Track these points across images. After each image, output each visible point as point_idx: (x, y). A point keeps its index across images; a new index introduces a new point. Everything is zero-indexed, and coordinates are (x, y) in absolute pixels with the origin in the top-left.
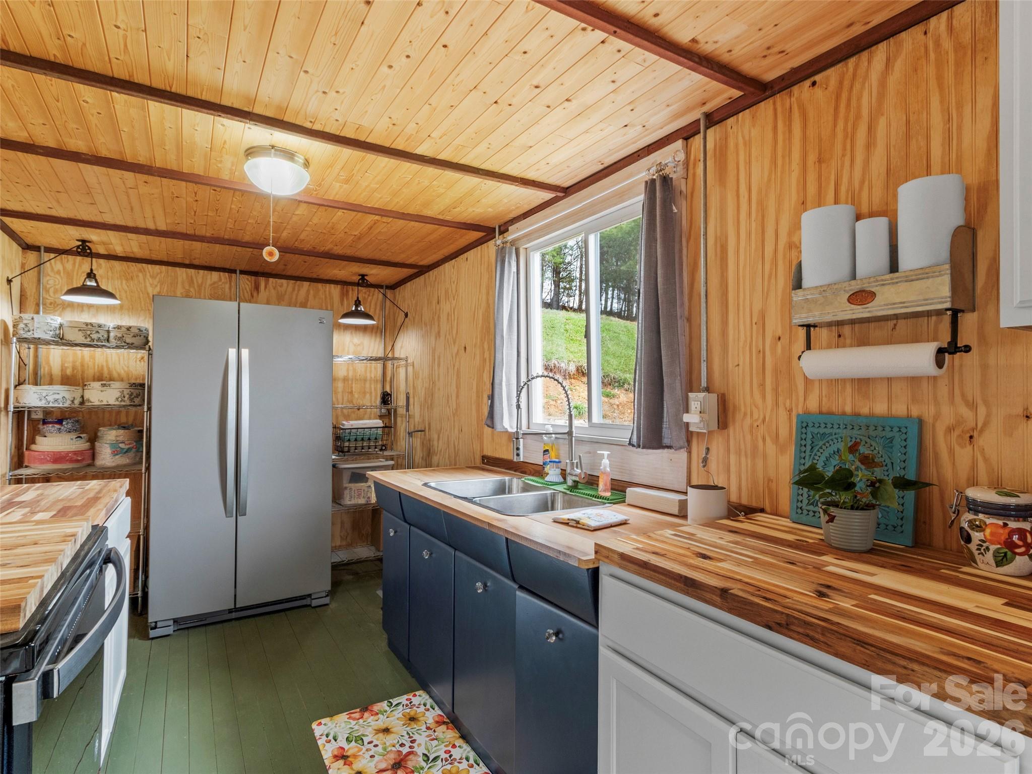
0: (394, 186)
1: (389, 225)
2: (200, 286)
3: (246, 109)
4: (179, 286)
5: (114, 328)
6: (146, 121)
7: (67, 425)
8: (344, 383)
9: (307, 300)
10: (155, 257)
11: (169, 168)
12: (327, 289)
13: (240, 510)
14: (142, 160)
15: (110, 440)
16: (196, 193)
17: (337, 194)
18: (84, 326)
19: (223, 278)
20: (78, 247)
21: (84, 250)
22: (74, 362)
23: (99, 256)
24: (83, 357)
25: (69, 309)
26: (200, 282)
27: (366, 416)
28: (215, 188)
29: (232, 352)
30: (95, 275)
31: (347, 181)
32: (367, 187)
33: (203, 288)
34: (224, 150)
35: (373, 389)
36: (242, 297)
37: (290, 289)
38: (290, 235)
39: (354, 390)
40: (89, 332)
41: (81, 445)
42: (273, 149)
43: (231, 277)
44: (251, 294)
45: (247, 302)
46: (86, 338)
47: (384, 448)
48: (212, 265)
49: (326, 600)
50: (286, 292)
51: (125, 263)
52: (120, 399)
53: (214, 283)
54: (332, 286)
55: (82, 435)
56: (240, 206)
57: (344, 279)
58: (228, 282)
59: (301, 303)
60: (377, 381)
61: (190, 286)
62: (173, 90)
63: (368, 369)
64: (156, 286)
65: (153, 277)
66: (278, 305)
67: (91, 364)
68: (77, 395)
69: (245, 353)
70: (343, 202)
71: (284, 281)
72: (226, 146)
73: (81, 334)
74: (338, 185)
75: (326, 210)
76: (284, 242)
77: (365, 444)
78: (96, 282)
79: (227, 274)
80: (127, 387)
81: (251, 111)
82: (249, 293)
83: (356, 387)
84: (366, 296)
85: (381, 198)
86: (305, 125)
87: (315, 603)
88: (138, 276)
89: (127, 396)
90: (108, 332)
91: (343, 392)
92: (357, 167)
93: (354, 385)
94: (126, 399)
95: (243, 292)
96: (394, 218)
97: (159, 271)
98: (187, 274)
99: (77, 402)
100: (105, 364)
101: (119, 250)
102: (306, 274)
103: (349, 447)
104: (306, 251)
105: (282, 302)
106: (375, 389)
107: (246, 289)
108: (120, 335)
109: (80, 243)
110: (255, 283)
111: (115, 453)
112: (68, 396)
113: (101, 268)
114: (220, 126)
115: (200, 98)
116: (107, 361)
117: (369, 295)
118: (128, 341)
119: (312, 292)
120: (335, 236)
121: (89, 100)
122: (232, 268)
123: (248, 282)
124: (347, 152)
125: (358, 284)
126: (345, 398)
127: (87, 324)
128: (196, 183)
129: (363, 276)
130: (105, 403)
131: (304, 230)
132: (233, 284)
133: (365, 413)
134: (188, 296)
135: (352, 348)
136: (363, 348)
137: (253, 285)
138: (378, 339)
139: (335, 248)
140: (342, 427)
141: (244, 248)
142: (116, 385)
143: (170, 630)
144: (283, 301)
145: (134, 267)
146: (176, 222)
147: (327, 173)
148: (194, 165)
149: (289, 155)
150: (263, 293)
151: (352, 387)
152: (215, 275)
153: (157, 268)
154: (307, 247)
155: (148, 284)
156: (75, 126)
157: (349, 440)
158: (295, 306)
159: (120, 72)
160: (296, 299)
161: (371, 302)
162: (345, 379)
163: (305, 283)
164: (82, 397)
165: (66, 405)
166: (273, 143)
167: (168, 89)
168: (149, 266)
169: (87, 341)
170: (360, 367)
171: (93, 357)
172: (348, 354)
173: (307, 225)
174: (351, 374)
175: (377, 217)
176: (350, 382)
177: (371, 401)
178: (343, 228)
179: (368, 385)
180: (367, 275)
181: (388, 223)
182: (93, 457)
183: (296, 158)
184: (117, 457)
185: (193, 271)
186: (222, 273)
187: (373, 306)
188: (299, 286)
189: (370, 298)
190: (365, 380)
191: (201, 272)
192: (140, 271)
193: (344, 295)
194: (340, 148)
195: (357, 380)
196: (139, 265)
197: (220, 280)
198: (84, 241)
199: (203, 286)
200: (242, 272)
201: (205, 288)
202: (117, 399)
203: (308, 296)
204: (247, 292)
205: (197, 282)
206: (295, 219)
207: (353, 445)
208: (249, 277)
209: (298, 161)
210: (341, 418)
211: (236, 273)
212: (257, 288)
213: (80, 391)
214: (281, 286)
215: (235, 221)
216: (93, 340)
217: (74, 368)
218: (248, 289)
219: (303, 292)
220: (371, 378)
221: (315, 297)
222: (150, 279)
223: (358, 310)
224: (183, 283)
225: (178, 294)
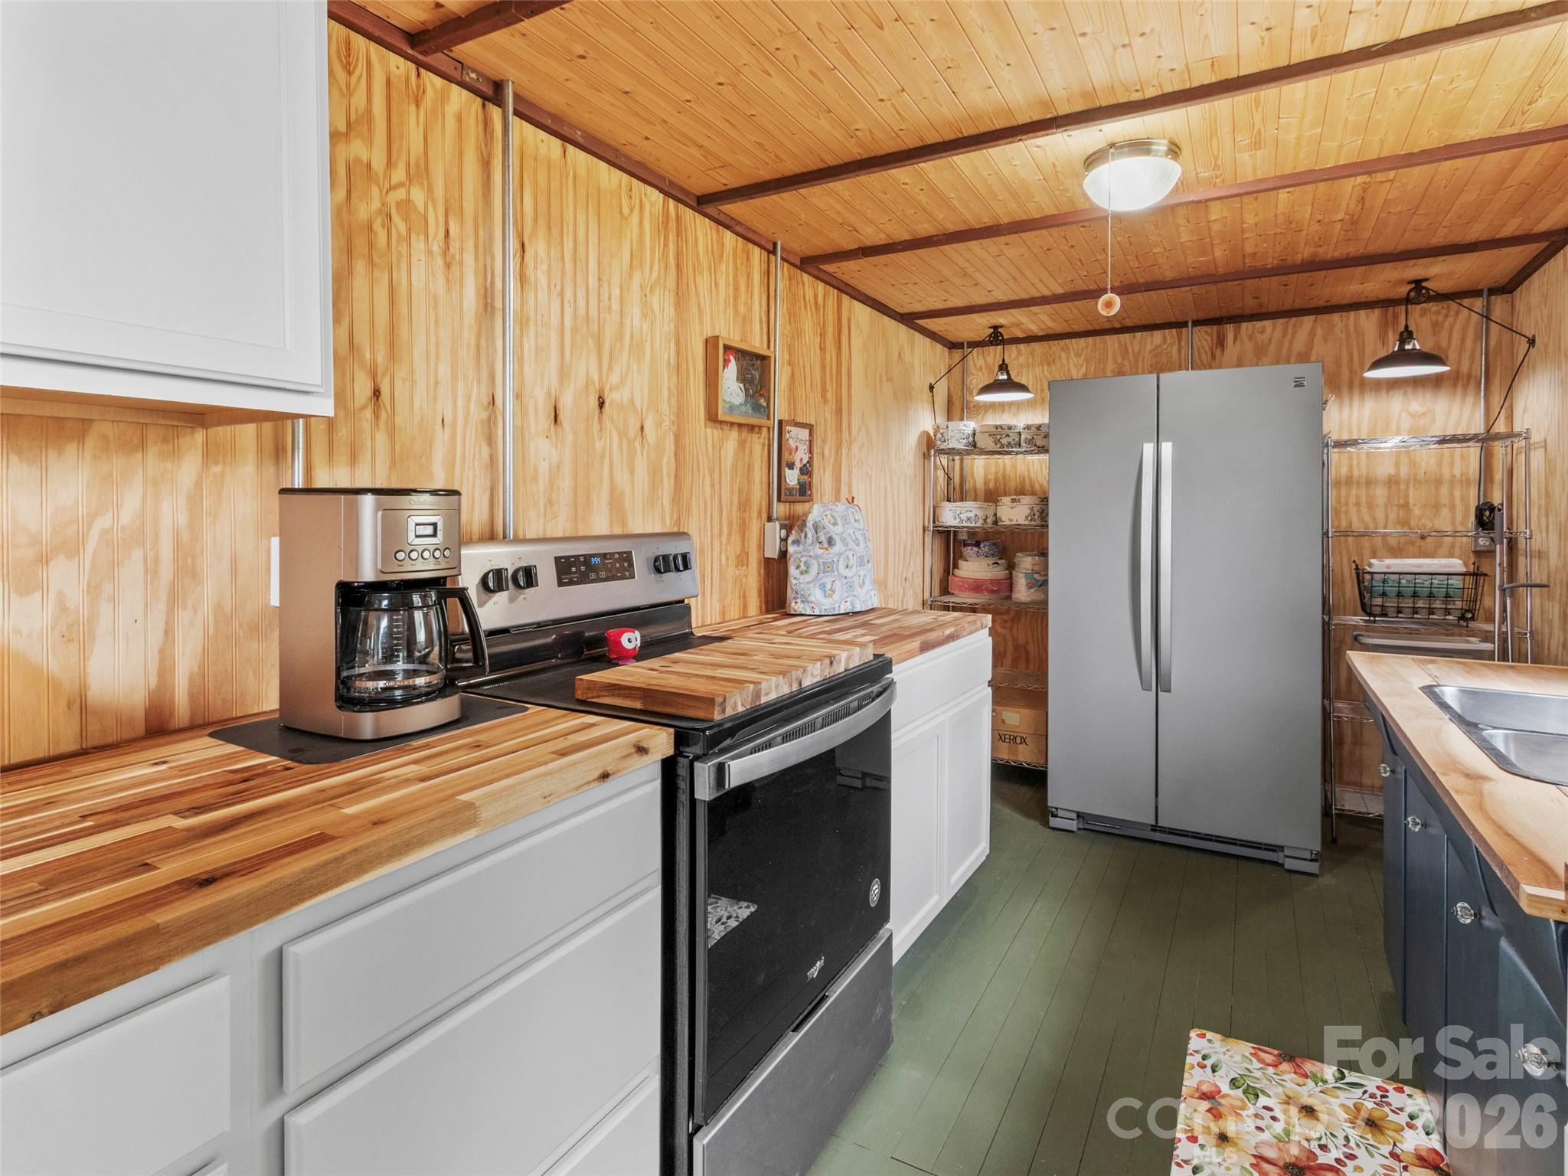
0: (1351, 118)
1: (1397, 184)
2: (1136, 357)
3: (1049, 116)
4: (1110, 360)
5: (1024, 429)
6: (963, 179)
7: (985, 547)
8: (1390, 488)
9: (1310, 345)
10: (1077, 328)
11: (1018, 219)
12: (1352, 321)
13: (1161, 682)
14: (988, 221)
15: (1025, 569)
16: (1065, 238)
17: (1254, 169)
18: (994, 430)
19: (1168, 338)
20: (990, 336)
21: (996, 338)
22: (996, 473)
23: (1016, 341)
24: (1004, 466)
25: (991, 411)
26: (1136, 351)
27: (1442, 551)
28: (1083, 224)
29: (1149, 449)
30: (1007, 366)
31: (1257, 144)
32: (1299, 138)
33: (1141, 358)
34: (1060, 175)
35: (1458, 501)
36: (1198, 362)
37: (1278, 334)
38: (1227, 252)
39: (1411, 501)
40: (998, 437)
41: (999, 573)
42: (1115, 148)
43: (1181, 333)
44: (1212, 354)
45: (1206, 369)
46: (996, 444)
47: (1470, 615)
48: (1152, 322)
49: (1314, 868)
50: (1270, 340)
51: (1046, 343)
52: (1029, 518)
53: (1157, 347)
54: (1362, 313)
55: (1000, 562)
56: (1127, 235)
57: (1382, 297)
58: (1177, 343)
59: (1299, 354)
60: (1468, 482)
61: (1123, 359)
62: (966, 134)
63: (1446, 460)
64: (1082, 366)
65: (1078, 355)
66: (1257, 365)
67: (1012, 474)
68: (990, 513)
69: (1167, 448)
70: (1275, 177)
71: (1267, 323)
72: (1059, 169)
73: (991, 440)
74: (1246, 156)
75: (1256, 199)
76: (1227, 264)
77: (1420, 604)
78: (1008, 374)
79: (1174, 330)
80: (1038, 502)
81: (1056, 115)
82: (1209, 354)
83: (1414, 496)
84: (1441, 318)
85: (1341, 146)
86: (1132, 99)
87: (1290, 864)
88: (1060, 357)
89: (1037, 514)
90: (1020, 434)
91: (1386, 505)
92: (1258, 117)
93: (1411, 492)
94: (1036, 517)
95: (1199, 354)
96: (1396, 168)
97: (1084, 345)
98: (1119, 343)
99: (989, 521)
100: (1026, 474)
101: (1034, 329)
102: (1299, 303)
103: (1382, 606)
104: (1272, 268)
105: (1264, 359)
106: (1464, 499)
107: (1203, 347)
108: (1030, 437)
109: (992, 330)
110: (1218, 336)
111: (1030, 586)
112: (980, 513)
113: (1015, 356)
114: (1035, 149)
115: (994, 129)
116: (1028, 471)
117: (1447, 316)
118: (1039, 443)
119: (1319, 332)
120: (1305, 232)
121: (906, 181)
122: (1181, 320)
123: (1207, 337)
124: (1222, 105)
125: (1407, 301)
126: (1392, 517)
127: (997, 427)
128: (1058, 226)
129: (1418, 283)
130: (1014, 522)
131: (1243, 240)
132: (1183, 344)
133: (1439, 546)
134: (1121, 373)
135: (1406, 423)
136: (1434, 421)
137: (1215, 339)
138: (1470, 399)
139: (1320, 250)
140: (1369, 569)
141: (1177, 289)
142: (1027, 500)
143: (1073, 825)
144: (1266, 356)
145: (1056, 346)
146: (1069, 279)
147: (1215, 148)
148: (1040, 205)
149: (1140, 146)
150: (1232, 349)
151: (1407, 496)
152: (1157, 336)
153: (1082, 342)
154: (1271, 262)
155: (1072, 365)
156: (912, 211)
157: (1384, 594)
158: (1288, 363)
159: (912, 142)
160: (1290, 349)
161: (1451, 328)
162: (1392, 482)
163: (1306, 318)
164: (995, 515)
165: (978, 525)
166: (1110, 141)
167: (961, 136)
168: (1074, 340)
169: (997, 448)
170: (1428, 458)
171: (1014, 466)
172: (1398, 433)
173: (1243, 231)
174: (1404, 471)
175: (1360, 179)
176: (1402, 487)
177: (1453, 523)
178: (1307, 216)
179: (1444, 491)
180: (1426, 280)
181: (1392, 181)
182: (1011, 587)
183: (1154, 147)
184: (1032, 590)
185: (1127, 336)
186: (1167, 331)
187: (1456, 337)
188: (1294, 326)
189: (1450, 320)
190: (1438, 482)
191: (1138, 335)
192: (1063, 349)
193: (1383, 327)
194: (1207, 105)
195: (1420, 482)
196: (1062, 343)
197: (1165, 341)
198: (995, 328)
199: (1142, 353)
200: (1197, 323)
201: (1144, 357)
202: (1027, 517)
203: (1313, 341)
204: (1206, 352)
205: (1133, 351)
206: (1215, 227)
207: (1391, 603)
208: (1207, 328)
209: (1157, 151)
210: (1367, 552)
211: (1187, 326)
212: (1221, 342)
213: (993, 507)
214: (1263, 332)
215: (1137, 257)
216: (1002, 446)
217: (996, 480)
218: (1207, 348)
219: (1302, 335)
220: (1454, 476)
221: (1325, 340)
222: (1074, 359)
223: (1404, 350)
224: (1114, 356)
225: (1109, 373)
